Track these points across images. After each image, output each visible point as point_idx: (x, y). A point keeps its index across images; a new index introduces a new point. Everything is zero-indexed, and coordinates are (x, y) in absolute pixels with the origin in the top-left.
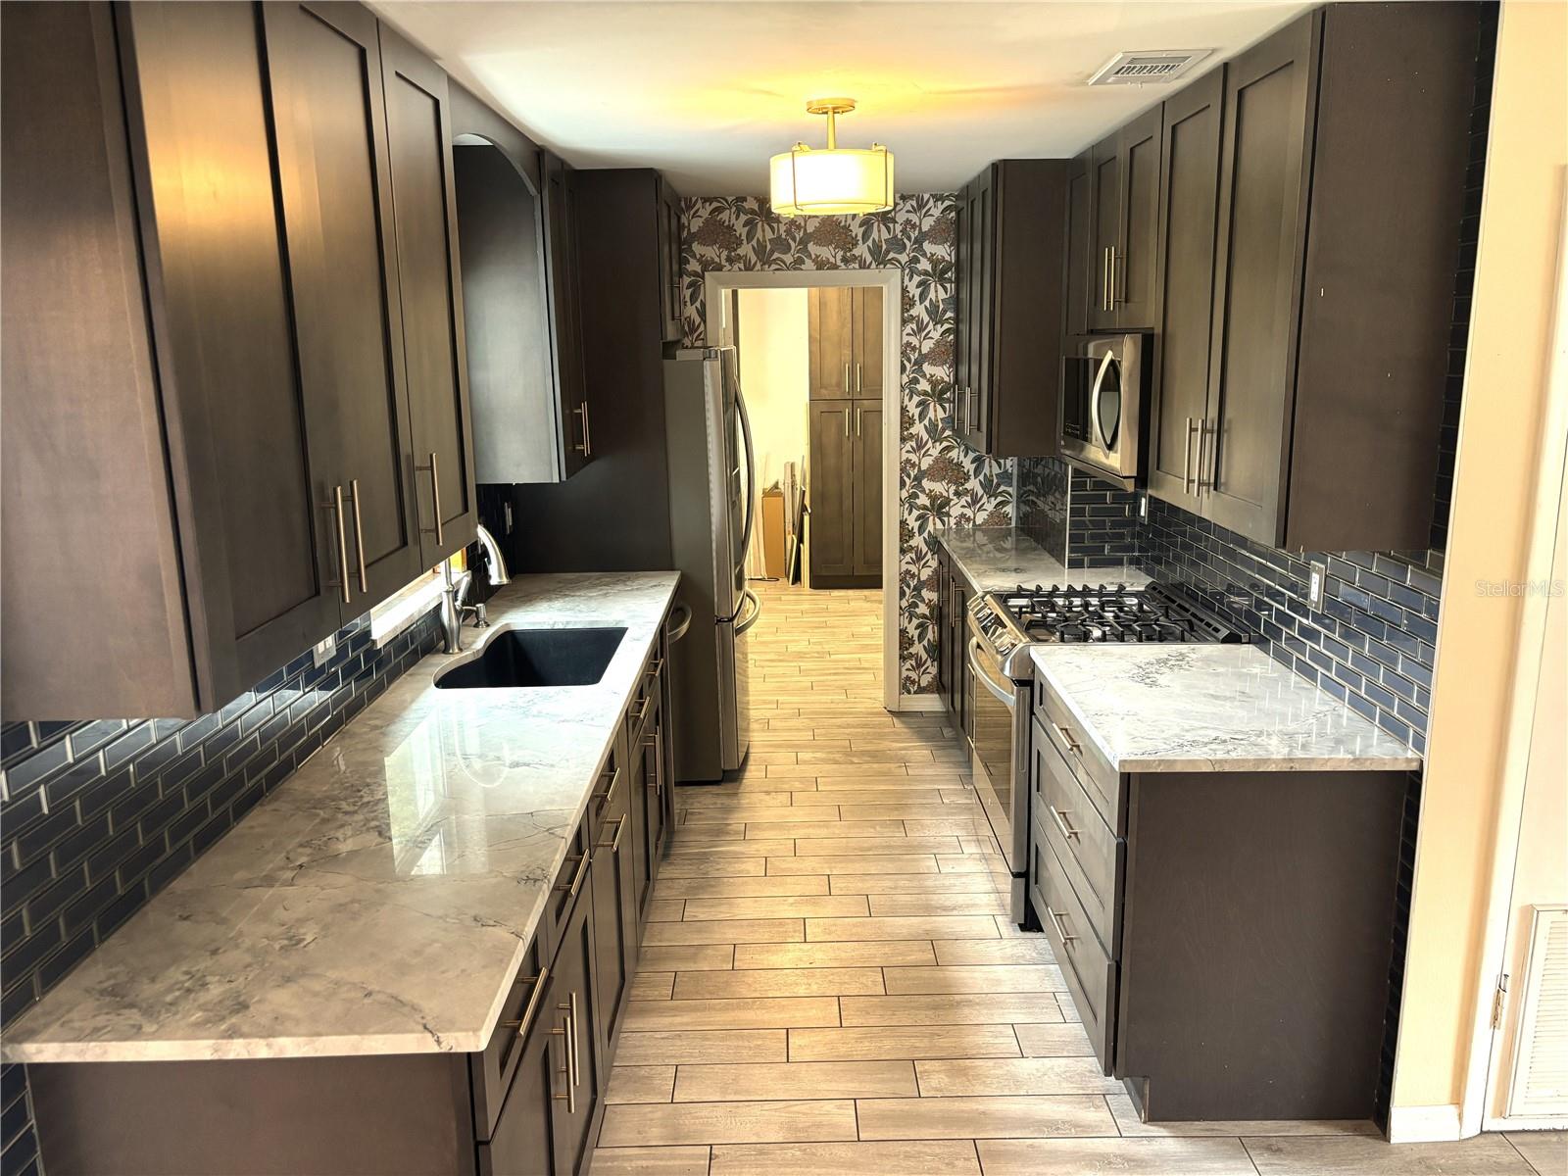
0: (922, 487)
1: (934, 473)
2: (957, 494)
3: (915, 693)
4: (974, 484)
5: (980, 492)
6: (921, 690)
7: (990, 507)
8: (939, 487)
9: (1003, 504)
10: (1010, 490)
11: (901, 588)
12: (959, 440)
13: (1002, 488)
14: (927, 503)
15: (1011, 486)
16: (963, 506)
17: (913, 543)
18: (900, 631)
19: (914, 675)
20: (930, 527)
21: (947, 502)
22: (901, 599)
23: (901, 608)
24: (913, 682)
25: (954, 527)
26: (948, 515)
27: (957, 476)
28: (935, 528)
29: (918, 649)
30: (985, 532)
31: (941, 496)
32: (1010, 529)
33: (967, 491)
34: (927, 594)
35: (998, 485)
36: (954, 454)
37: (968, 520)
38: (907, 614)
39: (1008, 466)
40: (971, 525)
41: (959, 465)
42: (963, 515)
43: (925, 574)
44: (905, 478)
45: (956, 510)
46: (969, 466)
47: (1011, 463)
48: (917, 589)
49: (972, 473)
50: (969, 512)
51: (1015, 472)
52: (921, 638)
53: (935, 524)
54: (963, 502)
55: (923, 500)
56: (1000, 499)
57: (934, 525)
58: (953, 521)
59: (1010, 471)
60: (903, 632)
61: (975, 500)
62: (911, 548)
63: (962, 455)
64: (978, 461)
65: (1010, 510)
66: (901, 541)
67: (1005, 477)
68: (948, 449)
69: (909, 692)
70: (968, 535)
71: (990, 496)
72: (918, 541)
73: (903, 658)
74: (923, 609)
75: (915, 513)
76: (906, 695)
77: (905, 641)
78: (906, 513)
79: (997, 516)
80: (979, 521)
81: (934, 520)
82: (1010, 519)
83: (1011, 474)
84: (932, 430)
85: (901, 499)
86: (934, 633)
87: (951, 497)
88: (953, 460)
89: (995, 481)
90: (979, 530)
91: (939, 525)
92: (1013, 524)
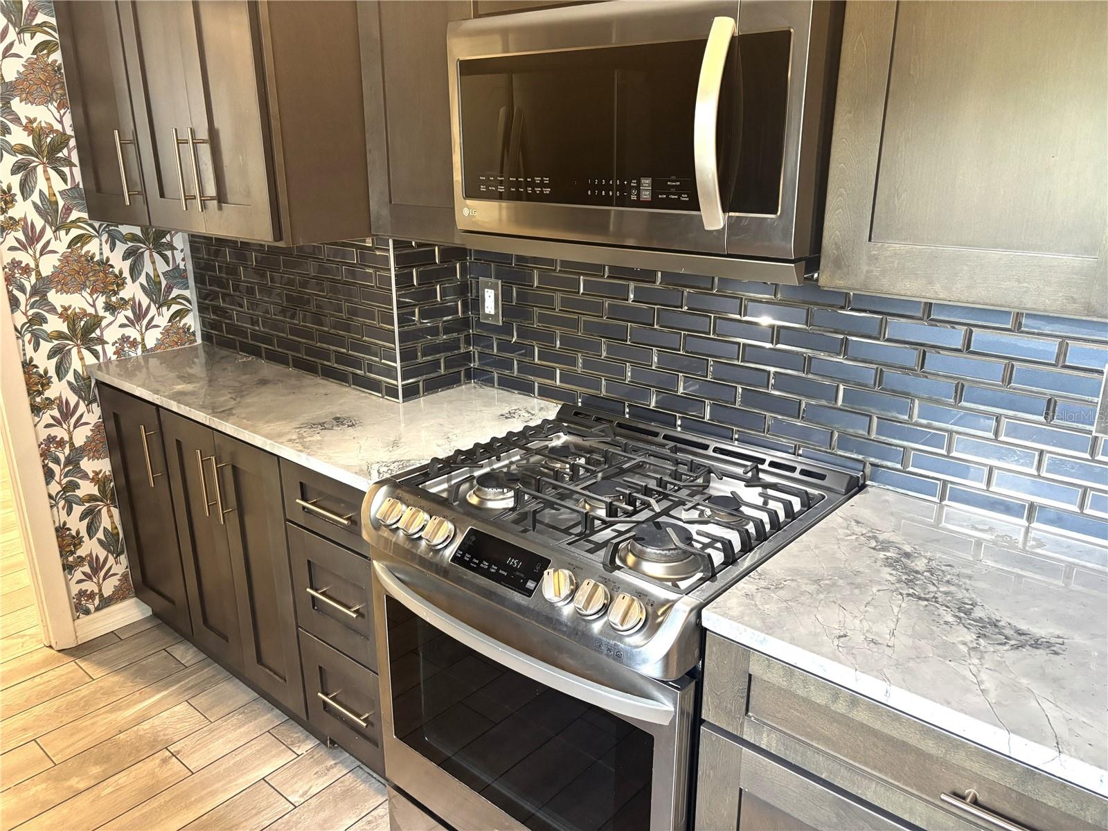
0: (49, 304)
1: (61, 280)
2: (110, 308)
3: (97, 609)
4: (133, 290)
5: (145, 301)
6: (106, 602)
7: (163, 320)
8: (78, 301)
9: (180, 314)
10: (187, 293)
11: (45, 466)
12: (97, 225)
13: (175, 292)
14: (63, 327)
15: (187, 288)
16: (122, 326)
17: (51, 393)
18: (57, 530)
19: (90, 586)
20: (76, 364)
21: (96, 322)
22: (48, 483)
23: (50, 497)
24: (91, 596)
25: (114, 357)
26: (101, 341)
27: (107, 282)
28: (84, 365)
29: (90, 547)
30: (163, 358)
31: (85, 314)
32: (196, 348)
33: (124, 303)
34: (88, 465)
35: (169, 289)
36: (93, 247)
37: (134, 344)
38: (62, 503)
39: (179, 260)
40: (139, 351)
41: (105, 264)
42: (125, 339)
43: (81, 436)
44: (16, 292)
45: (112, 332)
46: (120, 264)
47: (182, 255)
48: (73, 461)
49: (126, 274)
50: (133, 333)
51: (190, 267)
52: (91, 531)
53: (82, 359)
54: (121, 319)
55: (55, 324)
56: (175, 308)
57: (80, 360)
58: (110, 350)
59: (182, 267)
60: (61, 530)
61: (139, 314)
62: (49, 403)
63: (106, 248)
64: (133, 255)
65: (192, 321)
66: (29, 394)
67: (176, 276)
68: (81, 240)
69: (87, 612)
70: (138, 367)
71: (161, 306)
72: (59, 389)
73: (68, 568)
74: (87, 488)
75: (46, 347)
76: (84, 619)
77: (67, 542)
78: (29, 348)
79: (175, 333)
80: (150, 343)
81: (79, 352)
82: (194, 334)
83: (185, 270)
84: (47, 209)
85: (16, 329)
86: (111, 517)
87: (101, 313)
88: (92, 258)
89: (164, 283)
90: (153, 356)
91: (90, 359)
92: (199, 341)
